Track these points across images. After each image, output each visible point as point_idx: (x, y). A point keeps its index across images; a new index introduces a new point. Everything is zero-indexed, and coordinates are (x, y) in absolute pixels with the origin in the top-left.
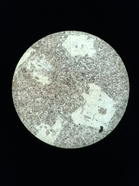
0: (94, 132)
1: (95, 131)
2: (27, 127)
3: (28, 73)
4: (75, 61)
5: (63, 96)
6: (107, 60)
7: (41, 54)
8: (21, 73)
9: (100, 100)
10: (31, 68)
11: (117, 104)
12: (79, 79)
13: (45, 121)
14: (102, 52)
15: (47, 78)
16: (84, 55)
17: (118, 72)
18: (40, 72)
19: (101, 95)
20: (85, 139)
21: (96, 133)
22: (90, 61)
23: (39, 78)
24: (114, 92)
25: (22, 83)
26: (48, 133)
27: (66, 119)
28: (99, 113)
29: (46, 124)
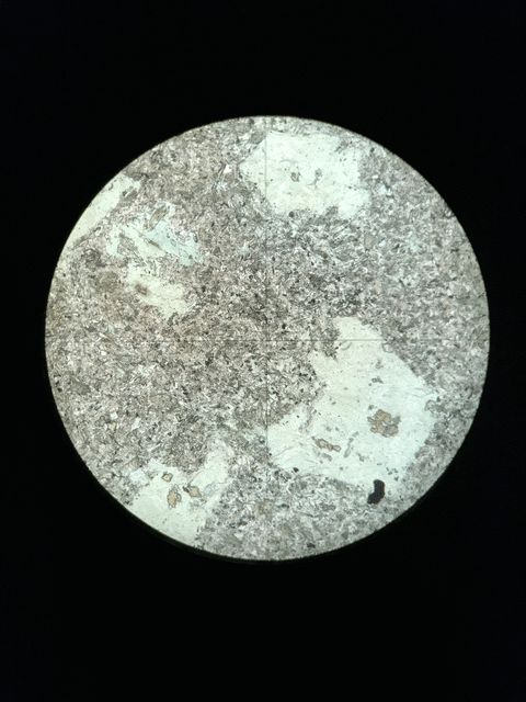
0: (349, 500)
1: (354, 497)
2: (95, 474)
3: (107, 269)
4: (286, 230)
5: (237, 360)
6: (408, 230)
7: (159, 200)
8: (83, 267)
9: (375, 380)
10: (120, 250)
11: (441, 398)
12: (301, 299)
13: (165, 453)
14: (391, 201)
15: (179, 291)
16: (321, 211)
17: (449, 280)
18: (155, 269)
19: (379, 362)
20: (316, 527)
21: (359, 506)
22: (343, 234)
23: (150, 288)
24: (429, 352)
25: (83, 306)
26: (174, 499)
27: (245, 448)
28: (372, 429)
29: (168, 464)
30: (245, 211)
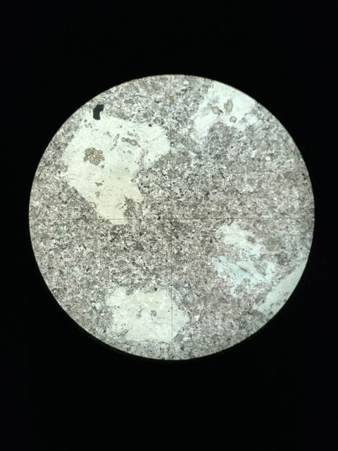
0: (116, 107)
1: (113, 109)
3: (274, 253)
4: (159, 279)
5: (189, 196)
6: (81, 281)
7: (241, 297)
8: (289, 254)
9: (100, 184)
10: (265, 265)
11: (58, 173)
12: (149, 236)
13: (235, 135)
14: (92, 299)
15: (227, 240)
16: (137, 292)
17: (54, 249)
18: (242, 254)
19: (98, 196)
20: (137, 89)
21: (109, 103)
22: (122, 278)
23: (245, 241)
24: (66, 203)
25: (289, 229)
26: (229, 105)
27: (183, 139)
28: (102, 153)
30: (186, 291)
